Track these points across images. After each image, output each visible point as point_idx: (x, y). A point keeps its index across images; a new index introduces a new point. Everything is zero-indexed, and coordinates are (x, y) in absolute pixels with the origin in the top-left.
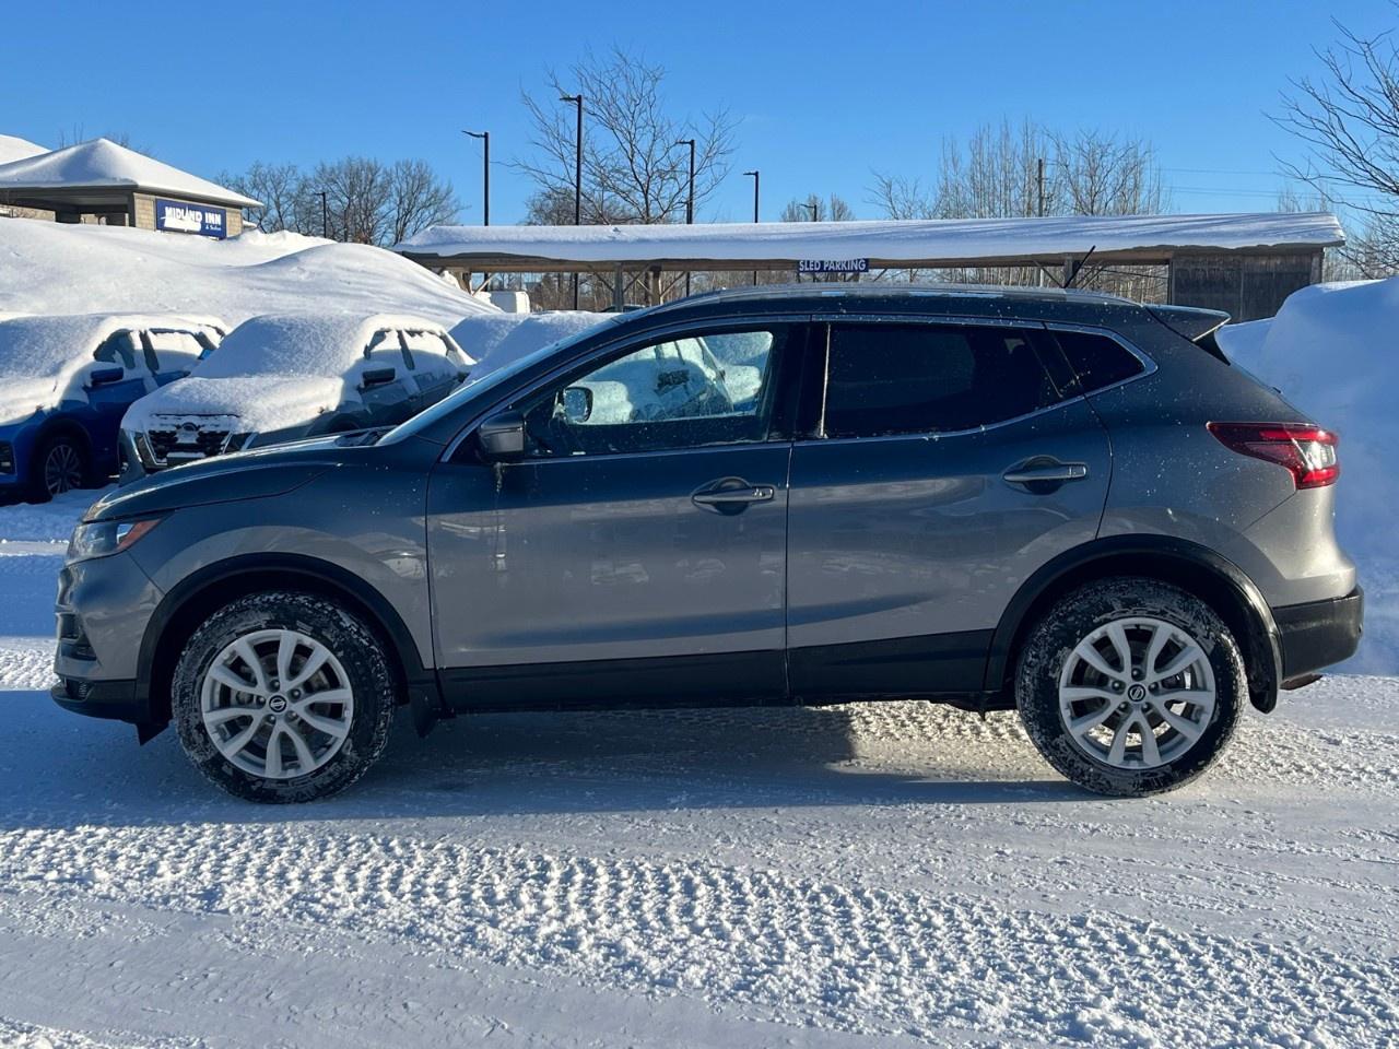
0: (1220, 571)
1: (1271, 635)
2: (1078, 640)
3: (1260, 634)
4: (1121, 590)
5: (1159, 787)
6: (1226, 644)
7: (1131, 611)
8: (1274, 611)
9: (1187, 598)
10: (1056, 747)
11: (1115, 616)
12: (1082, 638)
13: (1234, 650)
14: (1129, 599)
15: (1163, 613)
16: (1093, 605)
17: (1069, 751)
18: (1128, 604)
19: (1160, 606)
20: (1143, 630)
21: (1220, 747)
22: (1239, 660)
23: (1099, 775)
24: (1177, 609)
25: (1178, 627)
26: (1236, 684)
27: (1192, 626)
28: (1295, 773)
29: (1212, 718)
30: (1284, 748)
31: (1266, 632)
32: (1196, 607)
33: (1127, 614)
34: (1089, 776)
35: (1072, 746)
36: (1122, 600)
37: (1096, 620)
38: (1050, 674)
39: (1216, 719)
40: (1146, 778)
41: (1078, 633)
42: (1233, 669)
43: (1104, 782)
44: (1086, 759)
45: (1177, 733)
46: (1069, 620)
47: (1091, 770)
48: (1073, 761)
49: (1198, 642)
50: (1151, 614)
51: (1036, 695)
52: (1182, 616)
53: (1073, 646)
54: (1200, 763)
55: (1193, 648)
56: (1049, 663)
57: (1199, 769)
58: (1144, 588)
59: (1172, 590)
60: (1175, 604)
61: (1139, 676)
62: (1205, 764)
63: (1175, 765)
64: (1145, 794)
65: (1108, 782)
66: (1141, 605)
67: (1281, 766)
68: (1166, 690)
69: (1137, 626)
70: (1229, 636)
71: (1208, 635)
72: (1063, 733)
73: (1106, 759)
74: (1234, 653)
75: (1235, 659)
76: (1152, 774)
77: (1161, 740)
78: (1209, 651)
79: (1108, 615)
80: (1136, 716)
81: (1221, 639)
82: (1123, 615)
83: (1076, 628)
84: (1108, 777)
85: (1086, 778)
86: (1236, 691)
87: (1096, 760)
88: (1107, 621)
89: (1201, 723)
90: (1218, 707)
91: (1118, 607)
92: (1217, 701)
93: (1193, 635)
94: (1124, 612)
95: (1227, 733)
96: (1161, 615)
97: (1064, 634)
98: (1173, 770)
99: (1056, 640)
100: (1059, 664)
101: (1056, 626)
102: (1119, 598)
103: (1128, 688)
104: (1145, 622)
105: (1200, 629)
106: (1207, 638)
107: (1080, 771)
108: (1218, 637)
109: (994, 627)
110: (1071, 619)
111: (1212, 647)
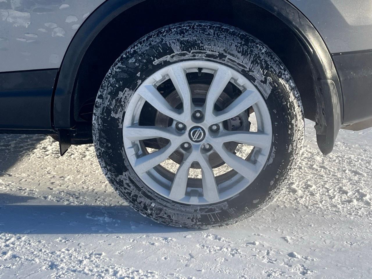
0: (279, 14)
1: (329, 81)
2: (139, 82)
3: (319, 79)
4: (182, 32)
5: (216, 222)
6: (283, 90)
7: (191, 54)
8: (335, 57)
9: (247, 41)
10: (120, 183)
11: (175, 59)
12: (143, 80)
13: (291, 94)
14: (187, 41)
15: (221, 56)
16: (152, 47)
17: (132, 187)
18: (187, 46)
19: (218, 49)
20: (206, 74)
21: (274, 186)
22: (296, 105)
23: (161, 210)
24: (235, 53)
25: (238, 71)
26: (292, 129)
27: (250, 70)
28: (355, 202)
29: (268, 159)
30: (356, 173)
31: (325, 78)
32: (256, 51)
33: (186, 57)
34: (151, 209)
35: (135, 182)
36: (181, 43)
37: (156, 62)
38: (113, 115)
39: (271, 161)
40: (203, 213)
41: (138, 75)
42: (289, 114)
43: (165, 216)
44: (150, 195)
45: (236, 173)
46: (130, 61)
47: (153, 205)
48: (136, 196)
49: (256, 86)
50: (210, 58)
51: (100, 134)
52: (241, 60)
53: (134, 87)
54: (255, 202)
55: (252, 92)
56: (111, 104)
57: (254, 207)
58: (204, 30)
59: (233, 34)
60: (233, 47)
61: (198, 118)
62: (260, 203)
63: (231, 202)
64: (204, 227)
65: (169, 216)
66: (199, 48)
67: (346, 193)
68: (226, 131)
69: (200, 69)
70: (287, 81)
71: (266, 79)
72: (126, 170)
73: (168, 195)
74: (292, 98)
75: (292, 105)
76: (211, 210)
77: (219, 180)
78: (267, 96)
79: (168, 58)
80: (195, 156)
81: (279, 84)
82: (183, 58)
83: (137, 69)
84: (169, 211)
85: (149, 212)
86: (292, 135)
87: (158, 196)
88: (167, 64)
89: (258, 164)
90: (274, 149)
91: (177, 49)
92: (273, 144)
93: (252, 79)
94: (184, 55)
95: (282, 175)
96: (220, 58)
97: (125, 76)
98: (230, 207)
99: (118, 81)
100: (121, 105)
101: (119, 68)
102: (178, 40)
103: (188, 129)
104: (207, 65)
105: (258, 74)
106: (265, 82)
107: (142, 205)
108: (275, 81)
109: (58, 66)
110: (132, 60)
111: (269, 92)
